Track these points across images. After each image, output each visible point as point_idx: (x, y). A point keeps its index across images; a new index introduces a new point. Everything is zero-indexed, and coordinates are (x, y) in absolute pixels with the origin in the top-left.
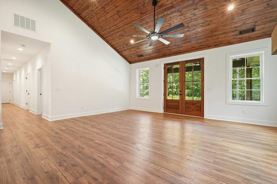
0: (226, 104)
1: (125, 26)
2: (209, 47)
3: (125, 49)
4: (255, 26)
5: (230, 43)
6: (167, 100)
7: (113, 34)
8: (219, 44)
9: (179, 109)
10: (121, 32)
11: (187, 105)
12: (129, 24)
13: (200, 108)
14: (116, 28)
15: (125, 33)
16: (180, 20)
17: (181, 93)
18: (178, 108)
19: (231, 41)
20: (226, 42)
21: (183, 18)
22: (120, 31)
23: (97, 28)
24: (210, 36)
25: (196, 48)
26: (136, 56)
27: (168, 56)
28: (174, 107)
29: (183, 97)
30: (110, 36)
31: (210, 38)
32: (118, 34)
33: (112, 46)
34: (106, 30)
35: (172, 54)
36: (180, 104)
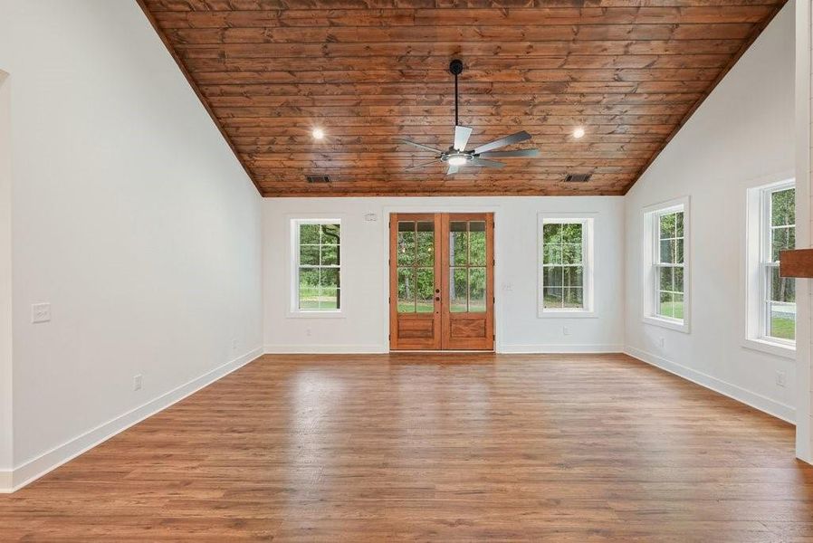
0: (538, 317)
1: (328, 86)
2: (506, 191)
3: (275, 148)
4: (592, 172)
5: (544, 192)
6: (399, 315)
7: (256, 93)
8: (526, 190)
9: (432, 337)
10: (296, 98)
11: (453, 325)
12: (343, 87)
13: (485, 329)
14: (286, 81)
15: (311, 104)
16: (486, 123)
17: (438, 295)
18: (430, 334)
19: (549, 189)
20: (538, 189)
21: (494, 122)
22: (296, 94)
23: (197, 52)
24: (521, 172)
25: (482, 188)
26: (303, 177)
27: (406, 195)
28: (419, 334)
29: (444, 305)
30: (242, 94)
31: (518, 176)
32: (283, 98)
33: (224, 128)
34: (237, 70)
35: (418, 192)
36: (437, 322)
